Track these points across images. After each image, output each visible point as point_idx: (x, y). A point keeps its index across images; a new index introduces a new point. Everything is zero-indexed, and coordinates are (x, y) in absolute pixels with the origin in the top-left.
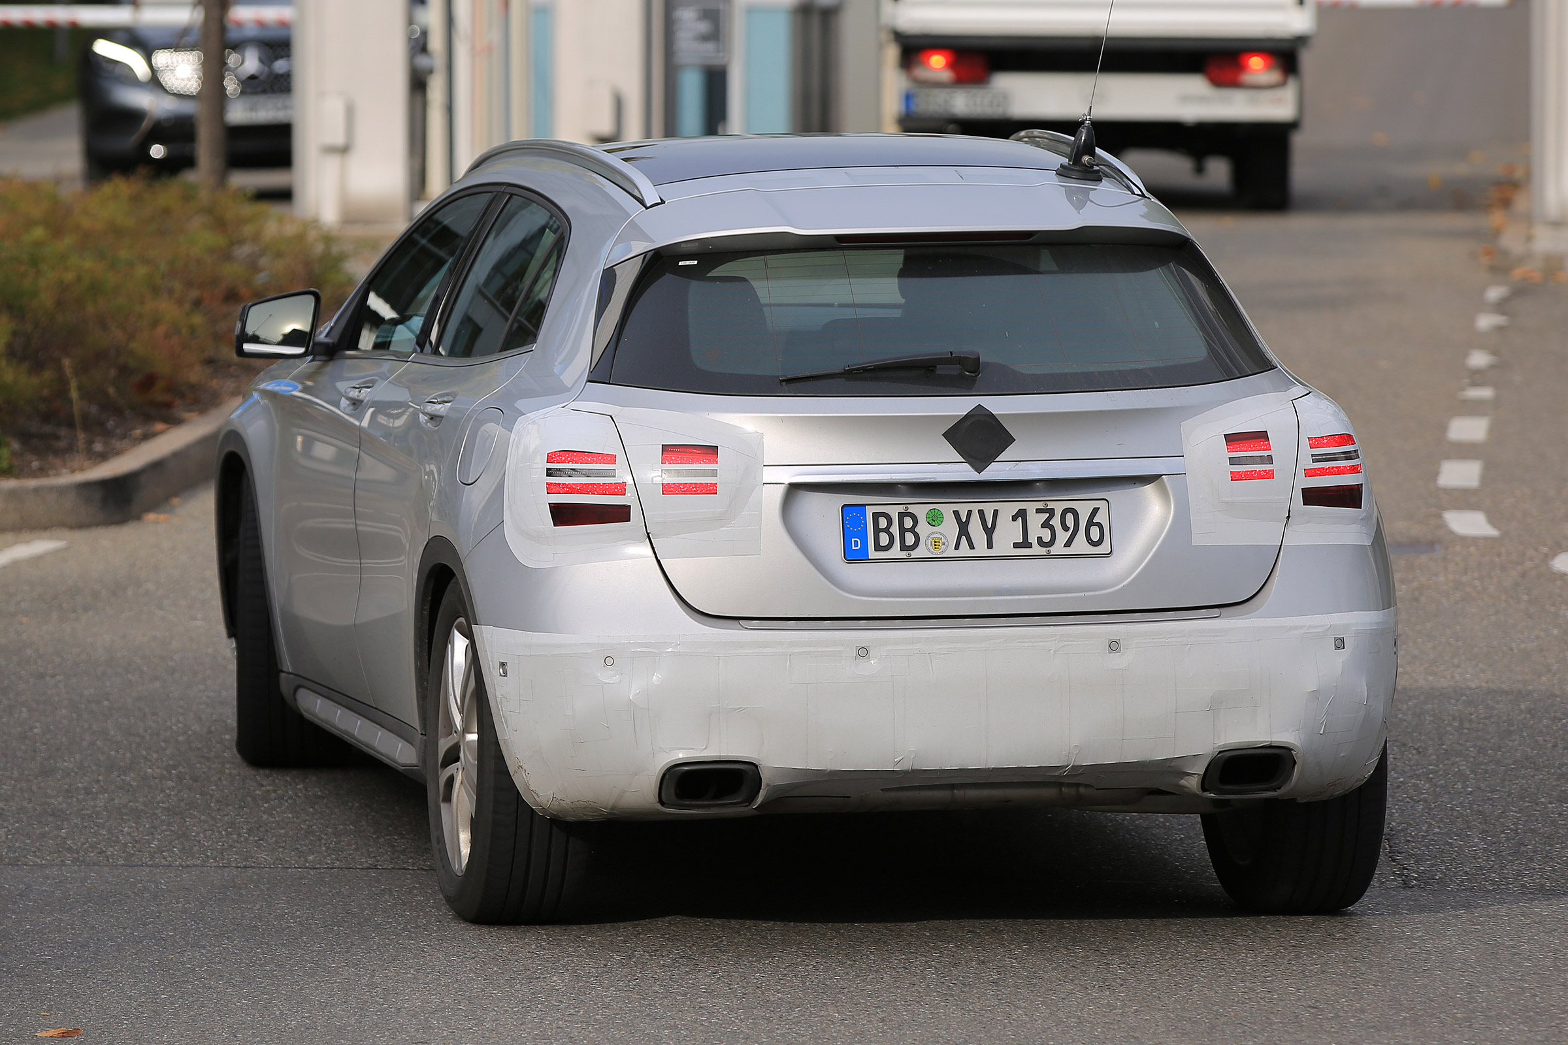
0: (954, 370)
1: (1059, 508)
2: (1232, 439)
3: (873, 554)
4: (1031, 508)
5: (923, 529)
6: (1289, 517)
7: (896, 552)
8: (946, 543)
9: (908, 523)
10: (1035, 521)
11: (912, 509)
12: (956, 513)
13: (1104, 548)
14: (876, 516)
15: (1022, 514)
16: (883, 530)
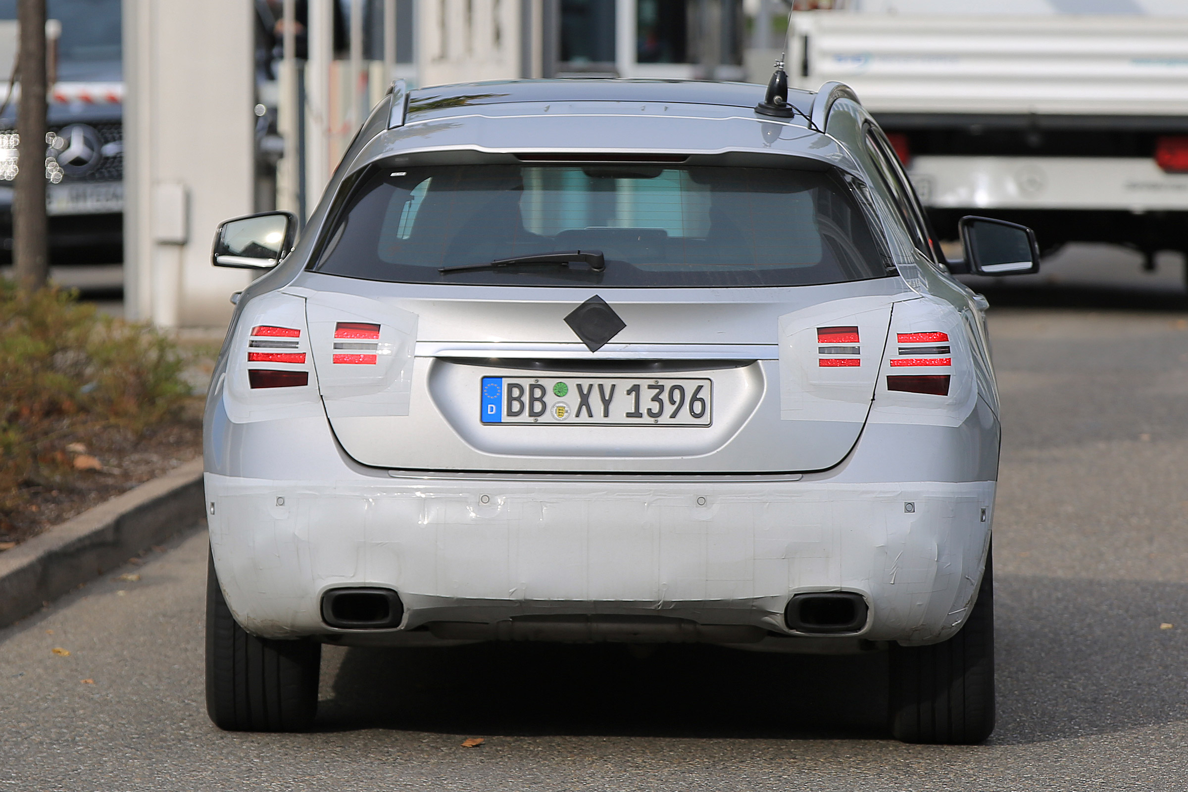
0: (584, 267)
1: (668, 385)
2: (824, 333)
3: (505, 418)
4: (644, 384)
5: (550, 398)
6: (873, 399)
7: (525, 417)
8: (569, 411)
9: (538, 393)
10: (647, 395)
11: (542, 382)
12: (579, 387)
13: (705, 420)
14: (511, 387)
15: (636, 389)
16: (515, 399)
